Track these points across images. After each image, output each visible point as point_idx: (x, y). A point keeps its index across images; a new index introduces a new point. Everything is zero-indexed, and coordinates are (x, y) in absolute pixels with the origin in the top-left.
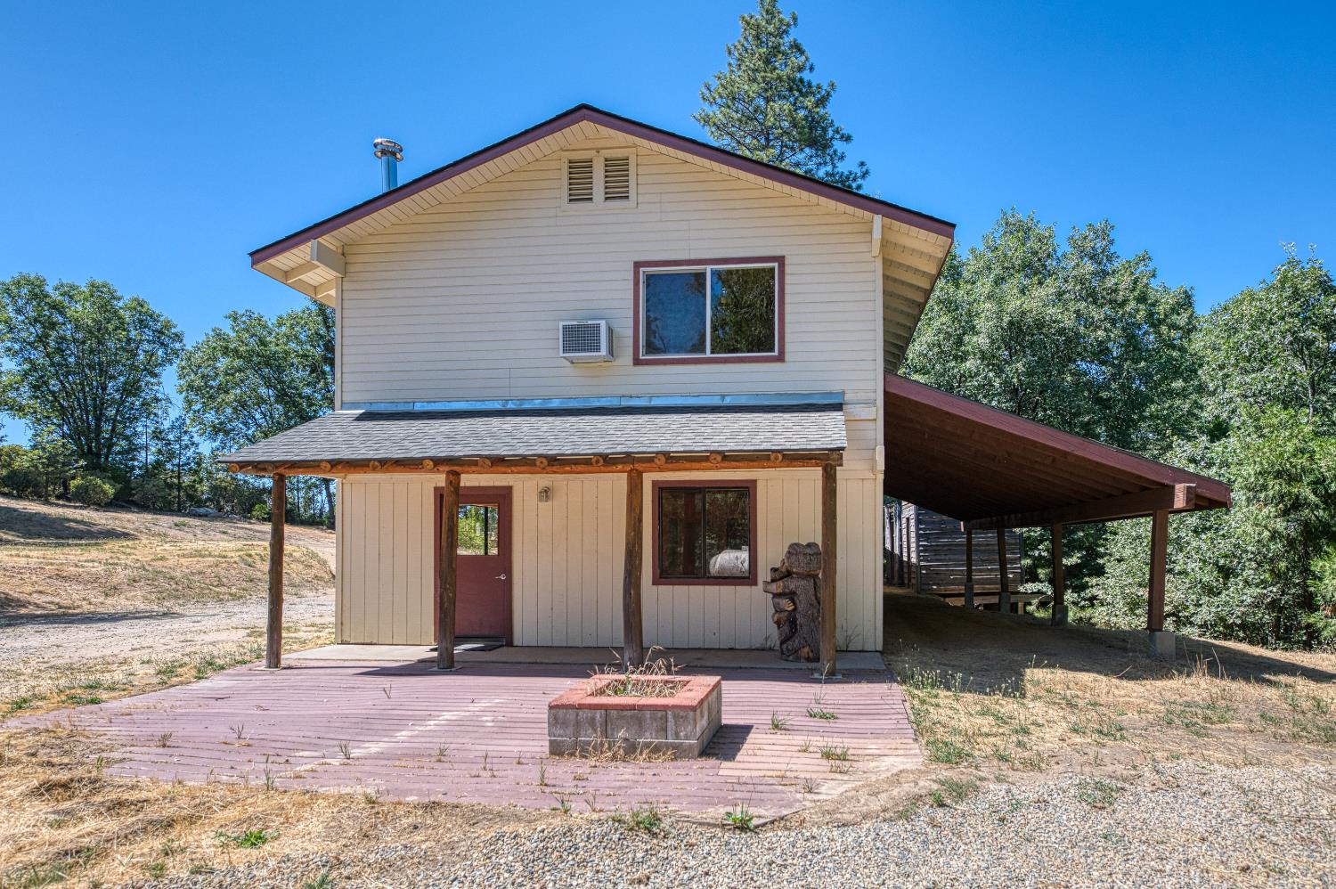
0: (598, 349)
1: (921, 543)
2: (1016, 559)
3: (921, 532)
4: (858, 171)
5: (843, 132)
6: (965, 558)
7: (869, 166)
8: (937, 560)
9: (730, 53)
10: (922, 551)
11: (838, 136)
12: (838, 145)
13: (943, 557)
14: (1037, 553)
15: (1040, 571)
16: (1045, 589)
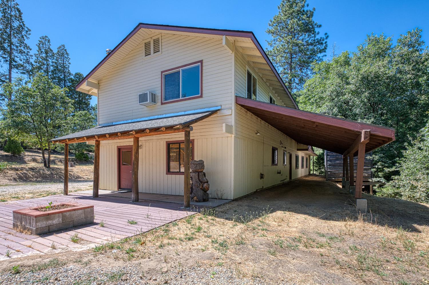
0: (147, 101)
1: (328, 163)
2: (369, 169)
3: (328, 159)
4: (324, 37)
5: (318, 24)
6: (342, 168)
7: (328, 34)
8: (334, 169)
9: (279, 8)
10: (328, 166)
11: (316, 26)
12: (317, 30)
13: (337, 168)
14: (377, 166)
15: (379, 173)
16: (381, 181)
